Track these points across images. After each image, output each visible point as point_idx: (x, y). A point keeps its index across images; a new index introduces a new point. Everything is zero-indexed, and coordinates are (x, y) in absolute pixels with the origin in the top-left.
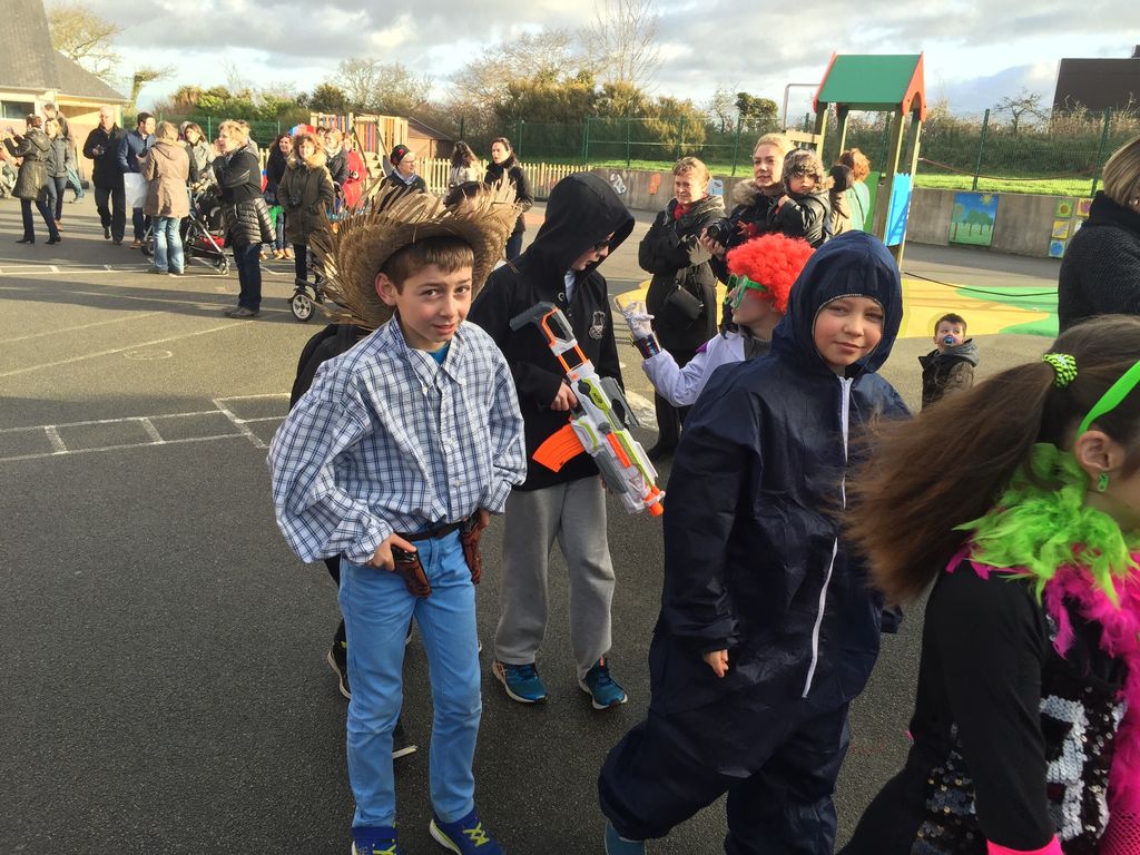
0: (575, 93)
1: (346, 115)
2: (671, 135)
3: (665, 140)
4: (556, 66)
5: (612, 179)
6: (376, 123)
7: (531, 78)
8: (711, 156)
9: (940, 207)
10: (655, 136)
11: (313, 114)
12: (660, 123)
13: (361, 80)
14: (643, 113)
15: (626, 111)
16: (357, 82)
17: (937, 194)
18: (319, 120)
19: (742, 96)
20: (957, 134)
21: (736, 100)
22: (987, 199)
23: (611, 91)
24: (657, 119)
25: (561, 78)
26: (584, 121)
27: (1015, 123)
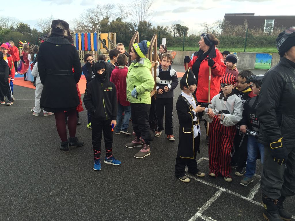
19: (178, 25)
21: (175, 26)
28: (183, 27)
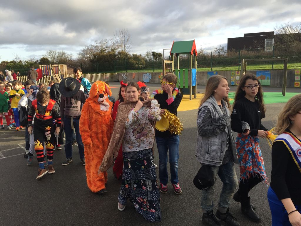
0: (110, 55)
1: (49, 65)
2: (137, 63)
3: (135, 65)
4: (105, 48)
5: (123, 75)
6: (58, 66)
7: (99, 52)
8: (147, 68)
9: (204, 76)
10: (133, 64)
11: (40, 66)
12: (134, 61)
13: (53, 56)
14: (129, 58)
15: (124, 58)
16: (52, 56)
17: (203, 73)
18: (42, 67)
19: (153, 53)
20: (206, 58)
21: (152, 54)
22: (215, 73)
23: (119, 53)
24: (132, 60)
25: (107, 51)
26: (114, 62)
27: (219, 54)
28: (157, 54)
